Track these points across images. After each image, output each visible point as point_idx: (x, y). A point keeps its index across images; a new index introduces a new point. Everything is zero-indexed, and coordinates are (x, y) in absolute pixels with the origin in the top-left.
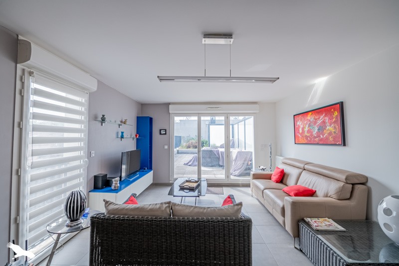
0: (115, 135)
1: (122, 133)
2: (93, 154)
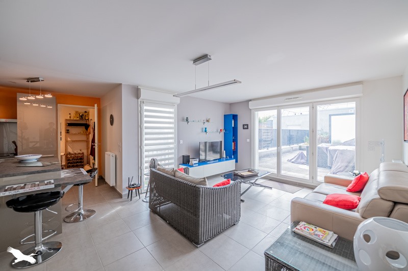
0: (200, 130)
1: (206, 128)
2: (181, 142)
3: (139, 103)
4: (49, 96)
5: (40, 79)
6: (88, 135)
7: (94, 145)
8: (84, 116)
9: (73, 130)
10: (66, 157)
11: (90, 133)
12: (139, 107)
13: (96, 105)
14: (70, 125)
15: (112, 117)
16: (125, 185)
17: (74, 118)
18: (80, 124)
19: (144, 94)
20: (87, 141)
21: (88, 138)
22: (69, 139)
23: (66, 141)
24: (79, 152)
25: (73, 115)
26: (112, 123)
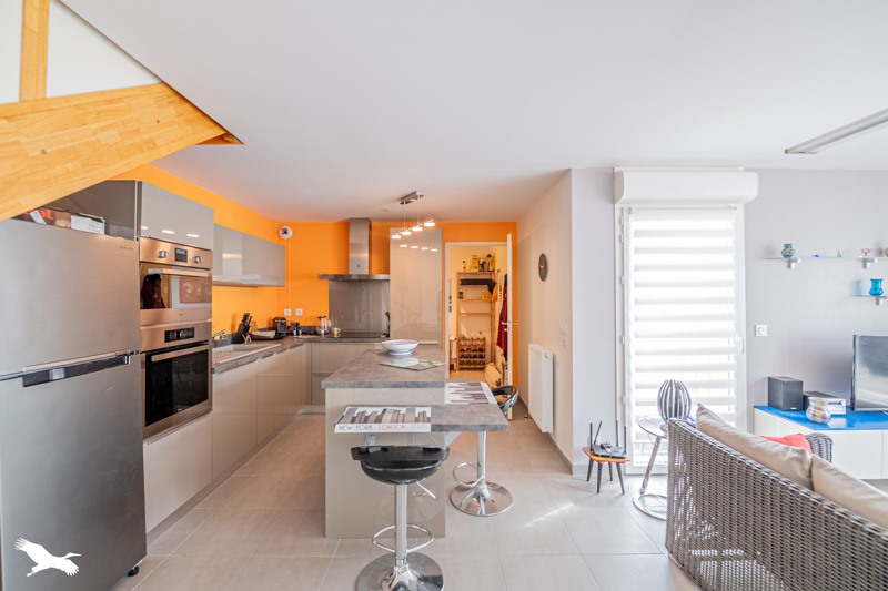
1: (875, 282)
2: (763, 330)
3: (617, 214)
4: (430, 224)
5: (418, 194)
6: (492, 302)
7: (506, 327)
8: (484, 265)
9: (471, 292)
10: (459, 345)
11: (496, 299)
12: (618, 227)
13: (509, 237)
14: (465, 282)
15: (543, 260)
16: (580, 441)
17: (472, 269)
18: (481, 280)
19: (632, 187)
20: (492, 316)
21: (493, 310)
22: (463, 311)
23: (459, 314)
24: (478, 335)
25: (468, 264)
26: (543, 274)
